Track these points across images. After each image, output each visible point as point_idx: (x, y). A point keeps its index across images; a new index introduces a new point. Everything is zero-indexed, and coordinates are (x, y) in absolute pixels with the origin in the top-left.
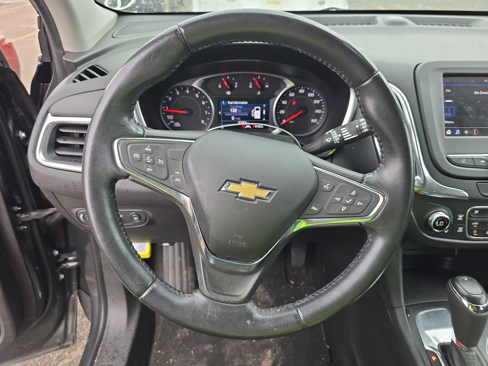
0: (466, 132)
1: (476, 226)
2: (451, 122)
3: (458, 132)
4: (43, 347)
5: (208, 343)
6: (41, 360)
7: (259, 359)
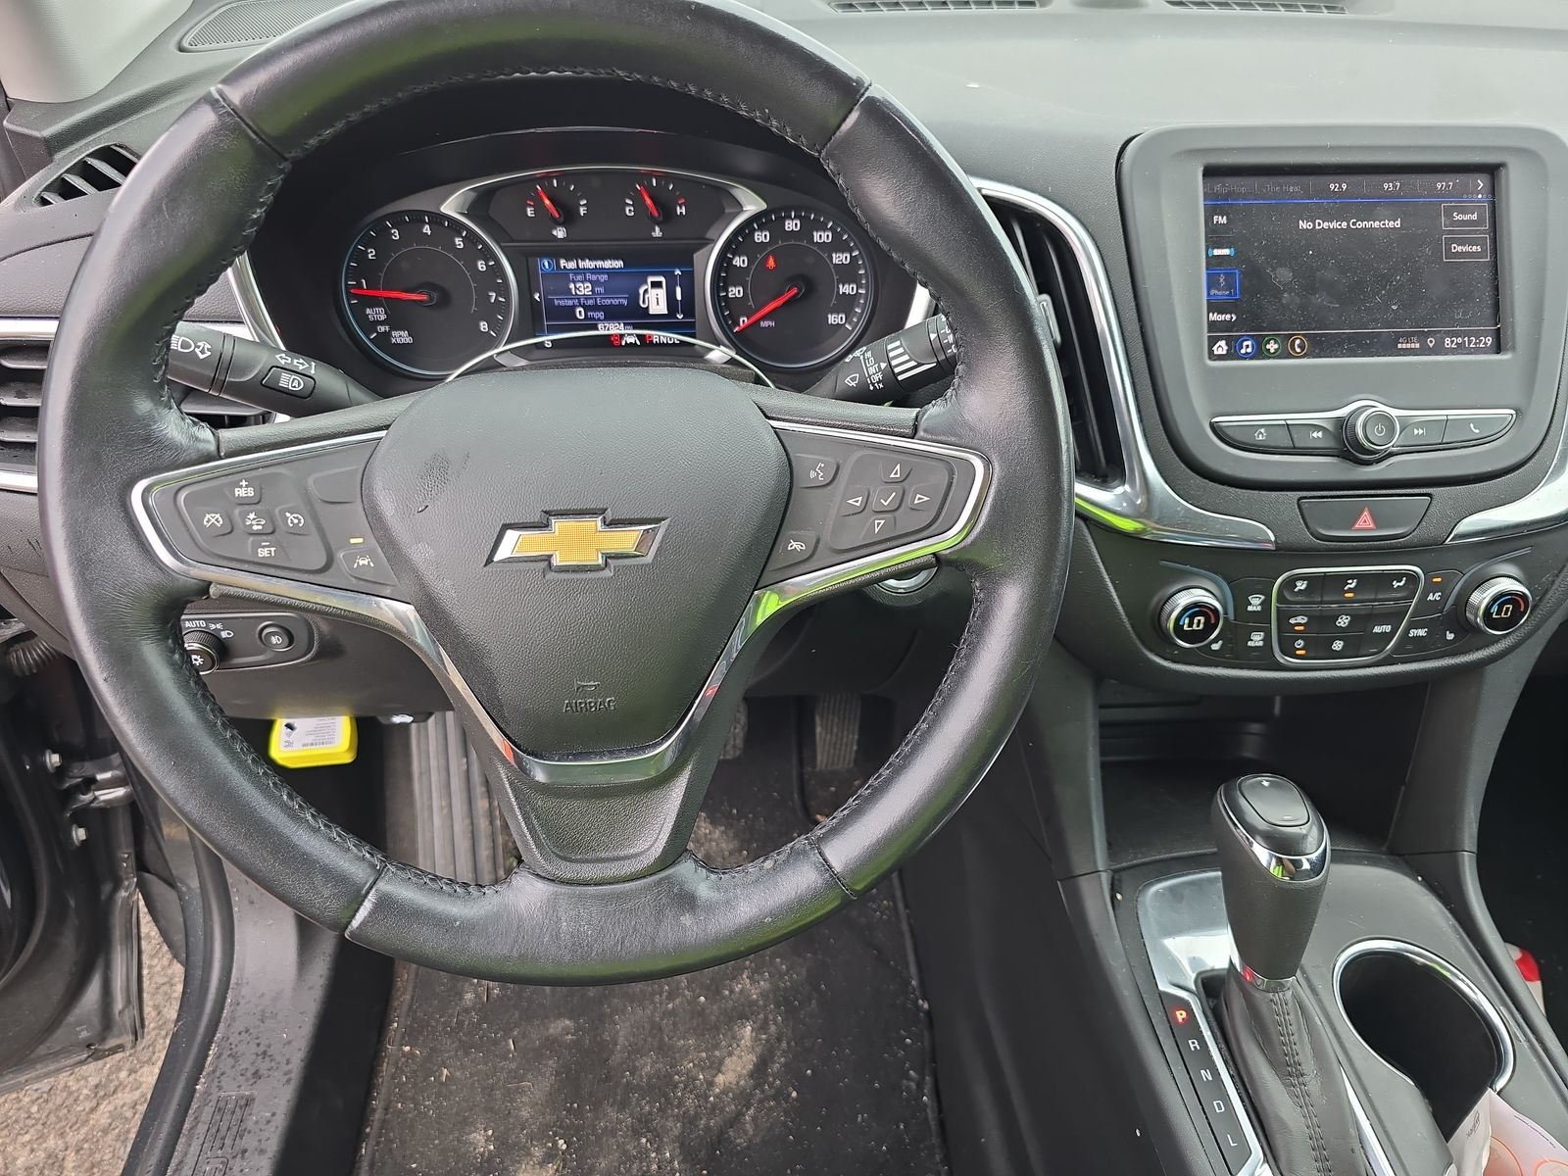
0: (1272, 347)
1: (1302, 628)
2: (1228, 317)
3: (1247, 346)
4: (33, 1056)
5: (560, 1016)
6: (41, 1100)
7: (717, 1053)
